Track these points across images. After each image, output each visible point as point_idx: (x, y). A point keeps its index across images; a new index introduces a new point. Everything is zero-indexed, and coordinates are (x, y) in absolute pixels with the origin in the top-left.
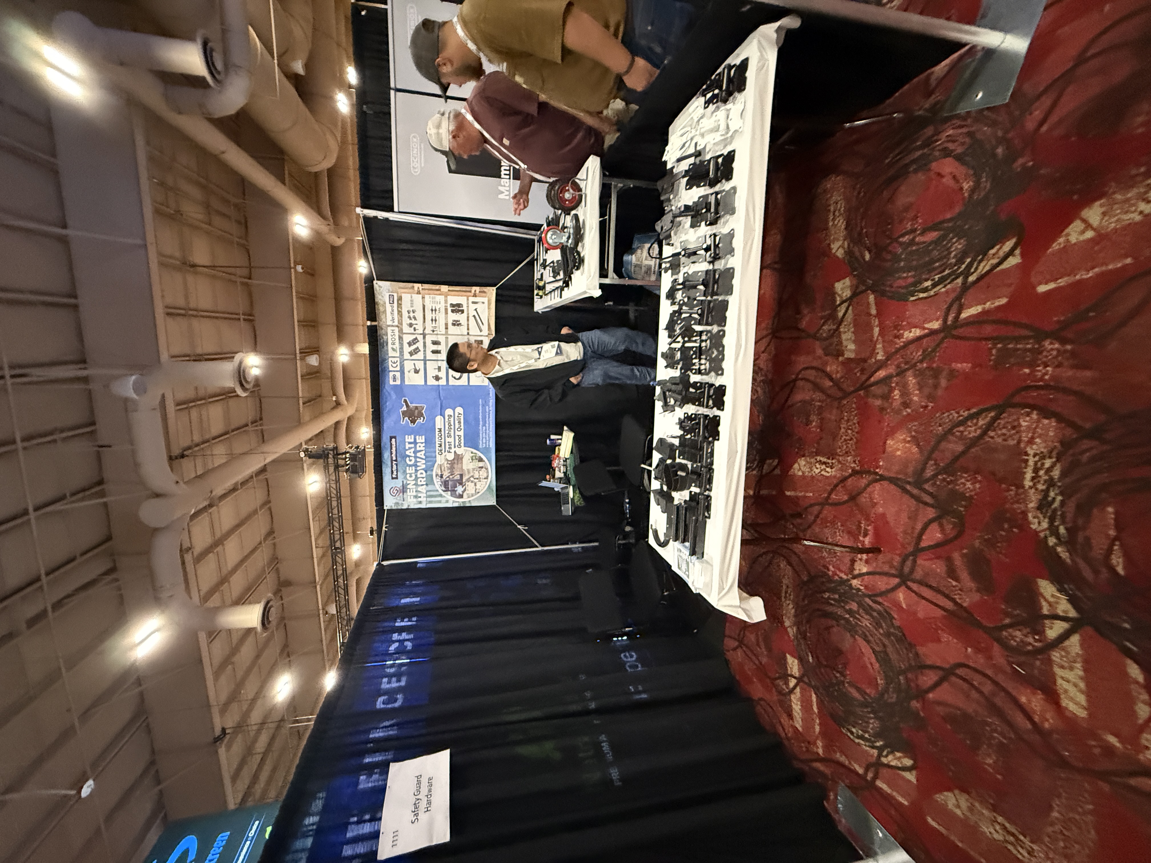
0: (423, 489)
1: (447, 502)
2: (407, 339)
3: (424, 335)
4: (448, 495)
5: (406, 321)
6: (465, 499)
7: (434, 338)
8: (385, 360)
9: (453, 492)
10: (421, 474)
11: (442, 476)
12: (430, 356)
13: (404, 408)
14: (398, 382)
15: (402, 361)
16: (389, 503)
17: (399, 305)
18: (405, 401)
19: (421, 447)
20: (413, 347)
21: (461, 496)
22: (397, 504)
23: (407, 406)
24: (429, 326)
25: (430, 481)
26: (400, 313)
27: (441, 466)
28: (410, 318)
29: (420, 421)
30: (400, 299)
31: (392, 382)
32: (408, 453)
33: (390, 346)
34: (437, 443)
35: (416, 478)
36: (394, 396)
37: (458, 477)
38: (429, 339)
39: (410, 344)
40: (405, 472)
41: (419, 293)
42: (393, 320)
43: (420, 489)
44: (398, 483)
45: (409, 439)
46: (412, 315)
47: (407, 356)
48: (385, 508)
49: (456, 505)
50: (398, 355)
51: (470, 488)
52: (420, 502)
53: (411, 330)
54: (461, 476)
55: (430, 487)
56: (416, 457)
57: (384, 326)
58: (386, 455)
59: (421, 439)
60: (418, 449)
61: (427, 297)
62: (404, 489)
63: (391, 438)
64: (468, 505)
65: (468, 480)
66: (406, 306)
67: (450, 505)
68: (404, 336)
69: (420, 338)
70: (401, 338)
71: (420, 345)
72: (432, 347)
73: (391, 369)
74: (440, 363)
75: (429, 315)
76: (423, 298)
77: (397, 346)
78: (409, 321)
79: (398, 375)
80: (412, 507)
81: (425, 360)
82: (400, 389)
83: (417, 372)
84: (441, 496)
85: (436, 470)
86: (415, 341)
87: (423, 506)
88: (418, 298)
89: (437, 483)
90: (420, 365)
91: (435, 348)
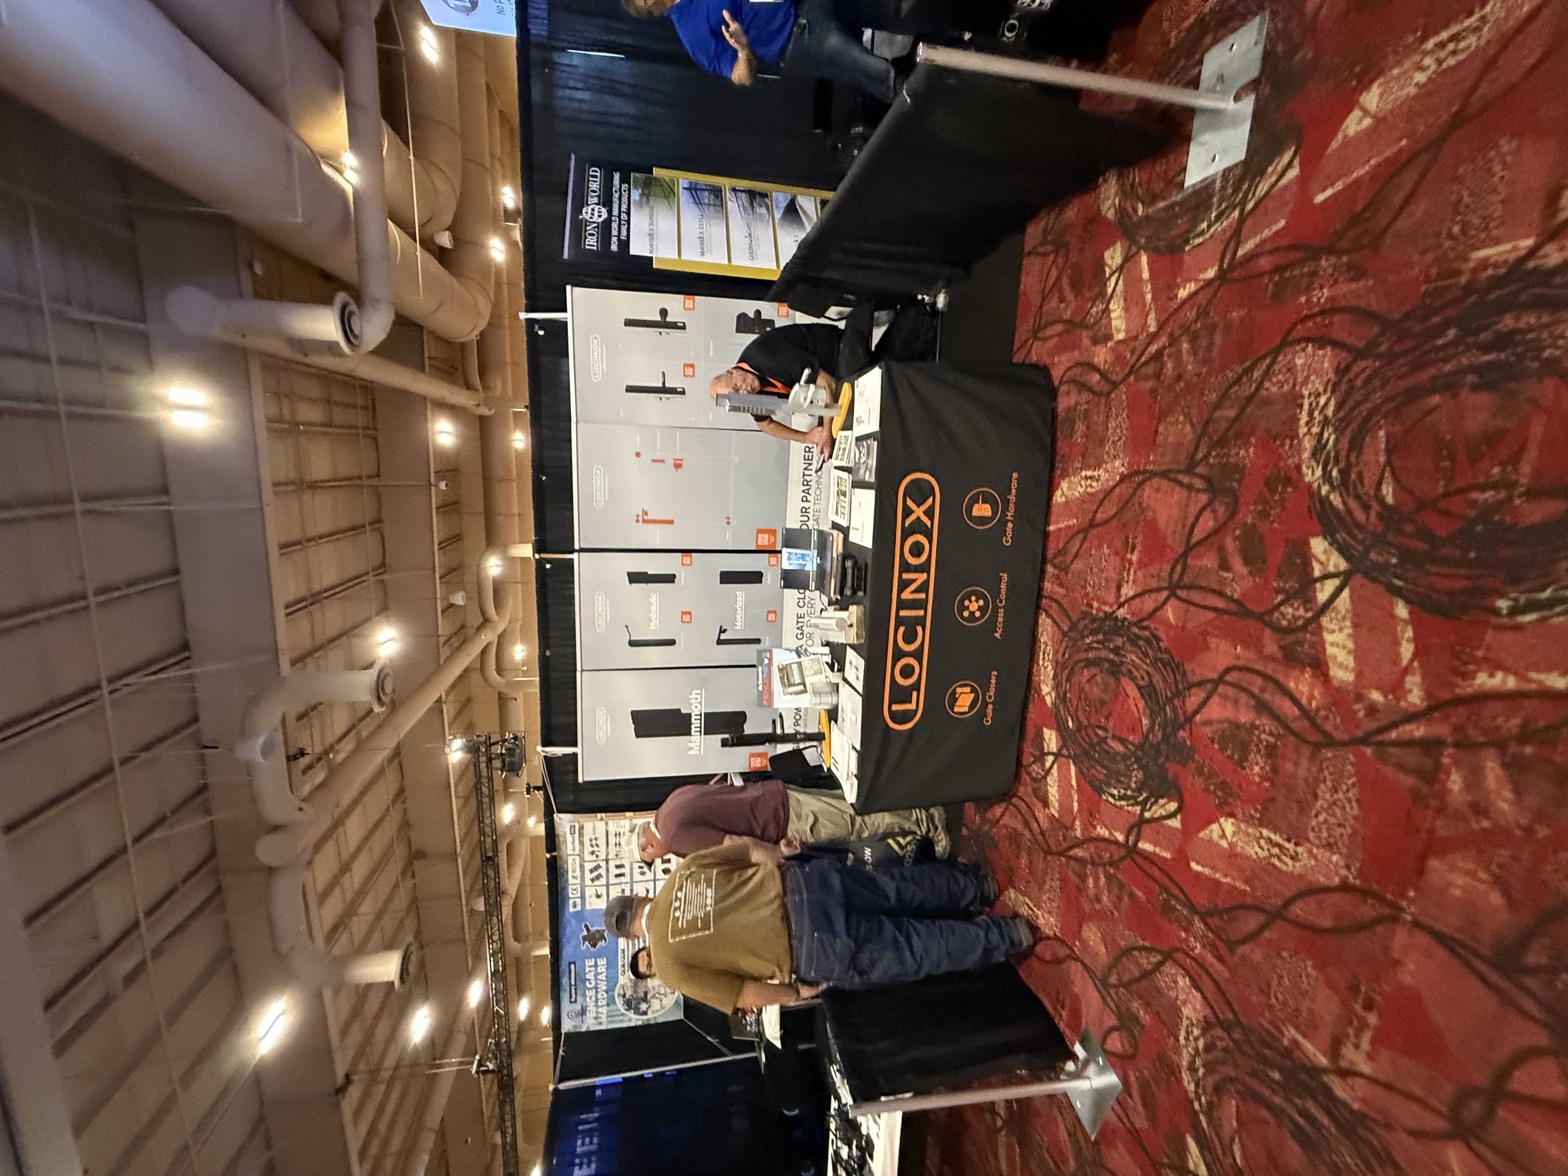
0: (604, 1010)
1: (630, 1020)
2: (588, 866)
3: (607, 861)
4: (631, 1014)
5: (588, 849)
6: (650, 1016)
7: (618, 863)
8: (565, 888)
9: (637, 1011)
10: (602, 995)
11: (624, 996)
12: (613, 880)
13: (585, 933)
14: (579, 908)
15: (583, 887)
16: (567, 1026)
17: (581, 835)
18: (586, 926)
19: (602, 969)
20: (595, 874)
21: (645, 1013)
22: (575, 1027)
23: (588, 930)
24: (612, 851)
25: (611, 1001)
26: (582, 843)
27: (623, 987)
28: (592, 846)
29: (601, 944)
30: (581, 828)
31: (571, 910)
32: (588, 977)
33: (570, 874)
34: (620, 964)
35: (597, 1000)
36: (573, 922)
37: (642, 995)
38: (612, 864)
39: (591, 871)
40: (584, 995)
41: (602, 819)
42: (574, 850)
43: (600, 1010)
44: (578, 1007)
45: (590, 962)
46: (594, 842)
47: (588, 882)
48: (563, 1031)
49: (640, 1023)
50: (579, 881)
51: (655, 1004)
52: (600, 1023)
53: (594, 857)
54: (646, 994)
55: (612, 1007)
56: (596, 979)
57: (564, 855)
58: (565, 981)
59: (602, 962)
60: (599, 971)
61: (611, 823)
62: (583, 1012)
63: (570, 964)
64: (652, 1022)
65: (653, 997)
66: (588, 834)
67: (632, 1024)
68: (586, 864)
69: (603, 864)
70: (582, 867)
71: (602, 871)
72: (614, 871)
73: (571, 895)
74: (623, 886)
75: (612, 841)
76: (607, 824)
77: (578, 873)
78: (591, 849)
79: (579, 901)
80: (592, 1029)
81: (608, 886)
82: (580, 916)
83: (598, 896)
84: (623, 1015)
85: (618, 990)
86: (598, 867)
87: (604, 1027)
88: (601, 825)
89: (619, 1003)
90: (602, 891)
91: (618, 871)
